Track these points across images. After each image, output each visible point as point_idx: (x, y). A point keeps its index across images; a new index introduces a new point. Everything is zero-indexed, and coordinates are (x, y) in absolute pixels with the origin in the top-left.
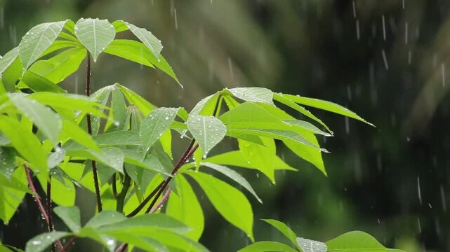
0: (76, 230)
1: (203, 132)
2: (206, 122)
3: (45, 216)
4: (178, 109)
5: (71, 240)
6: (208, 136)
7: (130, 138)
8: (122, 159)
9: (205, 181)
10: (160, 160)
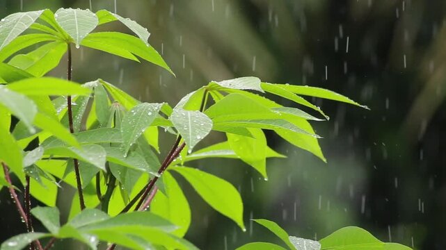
0: (55, 230)
1: (188, 127)
2: (191, 117)
3: (24, 219)
4: (161, 104)
5: (51, 241)
6: (194, 130)
7: (113, 135)
8: (105, 156)
9: (193, 176)
10: (146, 159)
